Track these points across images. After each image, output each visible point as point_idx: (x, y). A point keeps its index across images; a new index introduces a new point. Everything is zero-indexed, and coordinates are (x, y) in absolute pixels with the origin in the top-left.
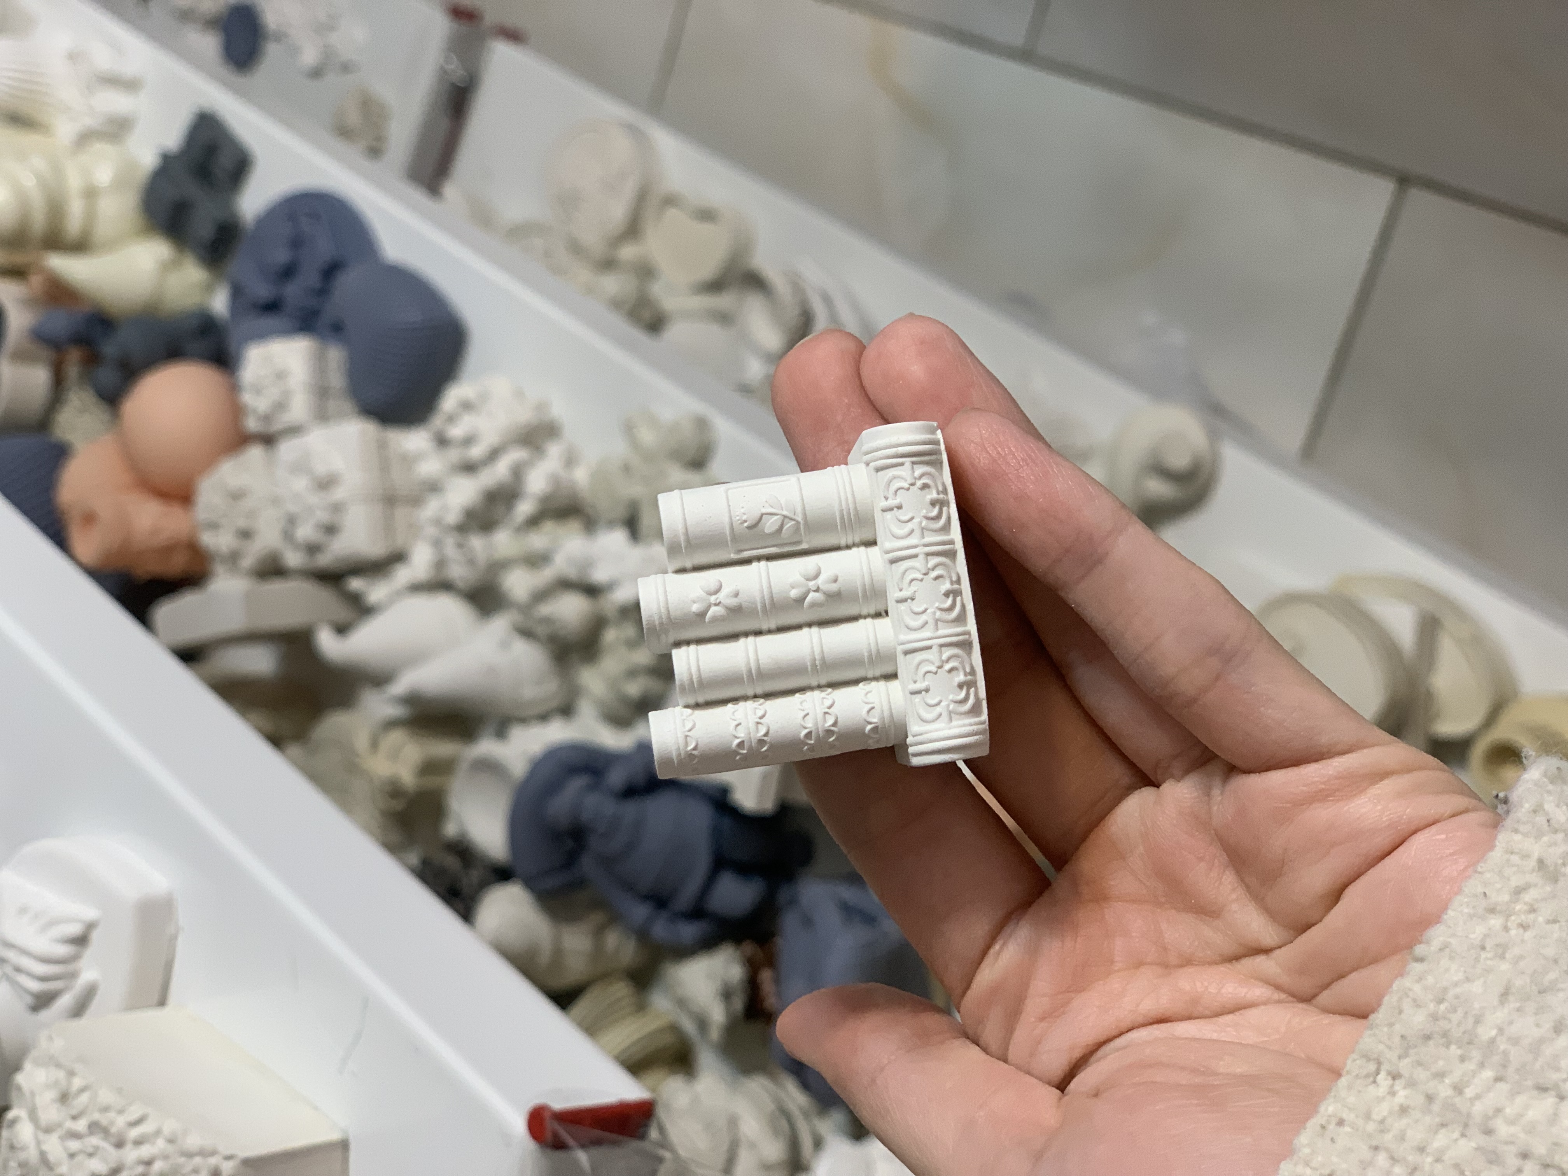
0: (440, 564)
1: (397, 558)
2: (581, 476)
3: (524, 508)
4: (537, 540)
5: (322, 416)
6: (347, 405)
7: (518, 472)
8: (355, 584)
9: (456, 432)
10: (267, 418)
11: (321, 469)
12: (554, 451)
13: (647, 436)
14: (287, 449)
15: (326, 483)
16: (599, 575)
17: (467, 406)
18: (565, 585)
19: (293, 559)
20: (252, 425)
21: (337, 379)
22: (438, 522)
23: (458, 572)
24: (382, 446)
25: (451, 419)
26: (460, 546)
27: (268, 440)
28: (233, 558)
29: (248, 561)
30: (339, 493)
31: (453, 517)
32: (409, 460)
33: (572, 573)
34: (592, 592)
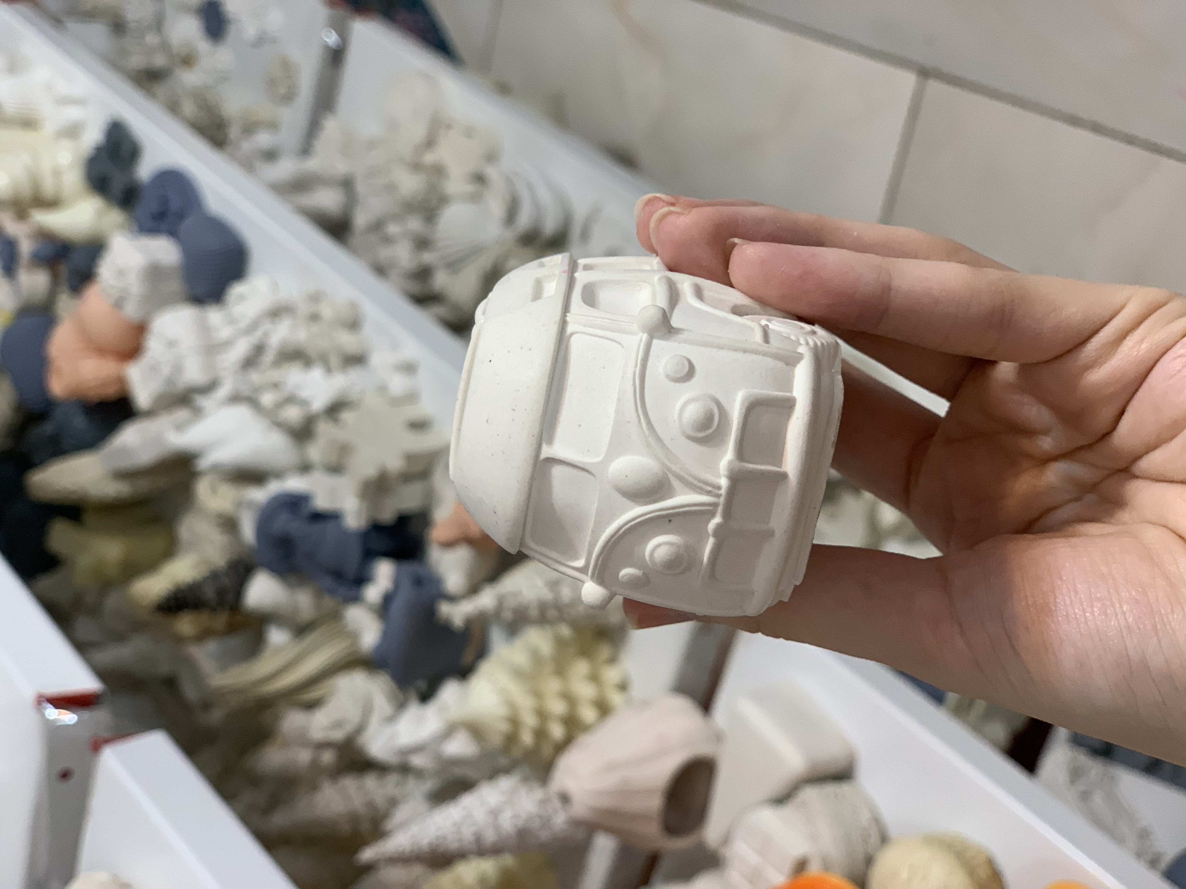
0: (236, 387)
1: (216, 383)
2: (302, 336)
3: (270, 356)
7: (266, 334)
8: (197, 399)
9: (236, 313)
12: (286, 323)
15: (171, 344)
16: (305, 395)
17: (242, 298)
18: (291, 399)
23: (244, 392)
24: (202, 322)
25: (234, 306)
26: (245, 378)
31: (239, 360)
32: (217, 329)
33: (293, 394)
34: (304, 403)
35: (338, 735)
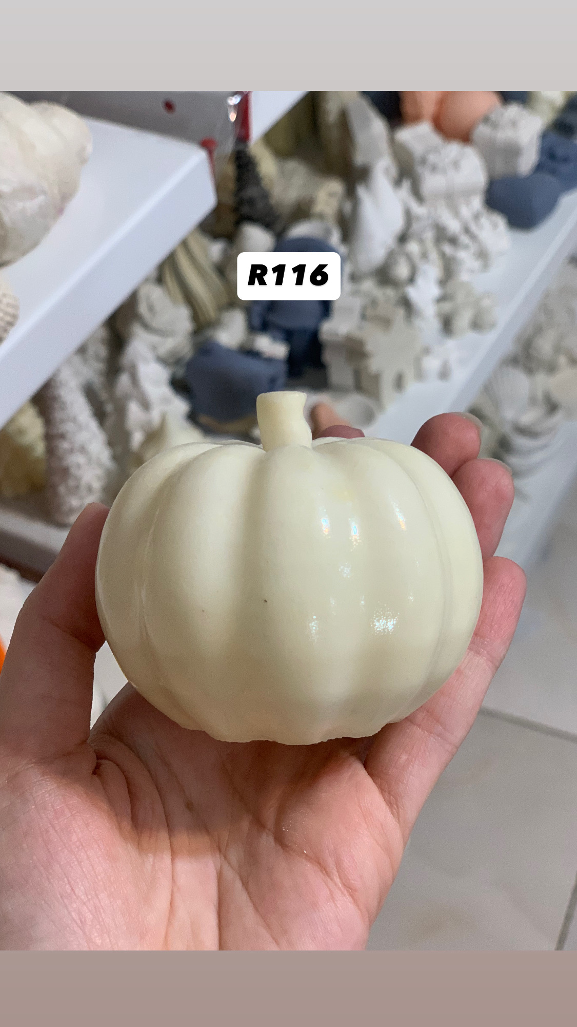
0: (419, 218)
1: (421, 200)
2: (464, 276)
3: (448, 250)
4: (434, 255)
7: (466, 247)
8: (407, 182)
9: (483, 221)
12: (476, 264)
13: (486, 303)
16: (420, 281)
18: (414, 268)
22: (439, 215)
23: (415, 227)
24: (474, 191)
25: (488, 219)
26: (428, 226)
30: (451, 171)
31: (442, 222)
32: (468, 204)
33: (419, 270)
34: (411, 280)
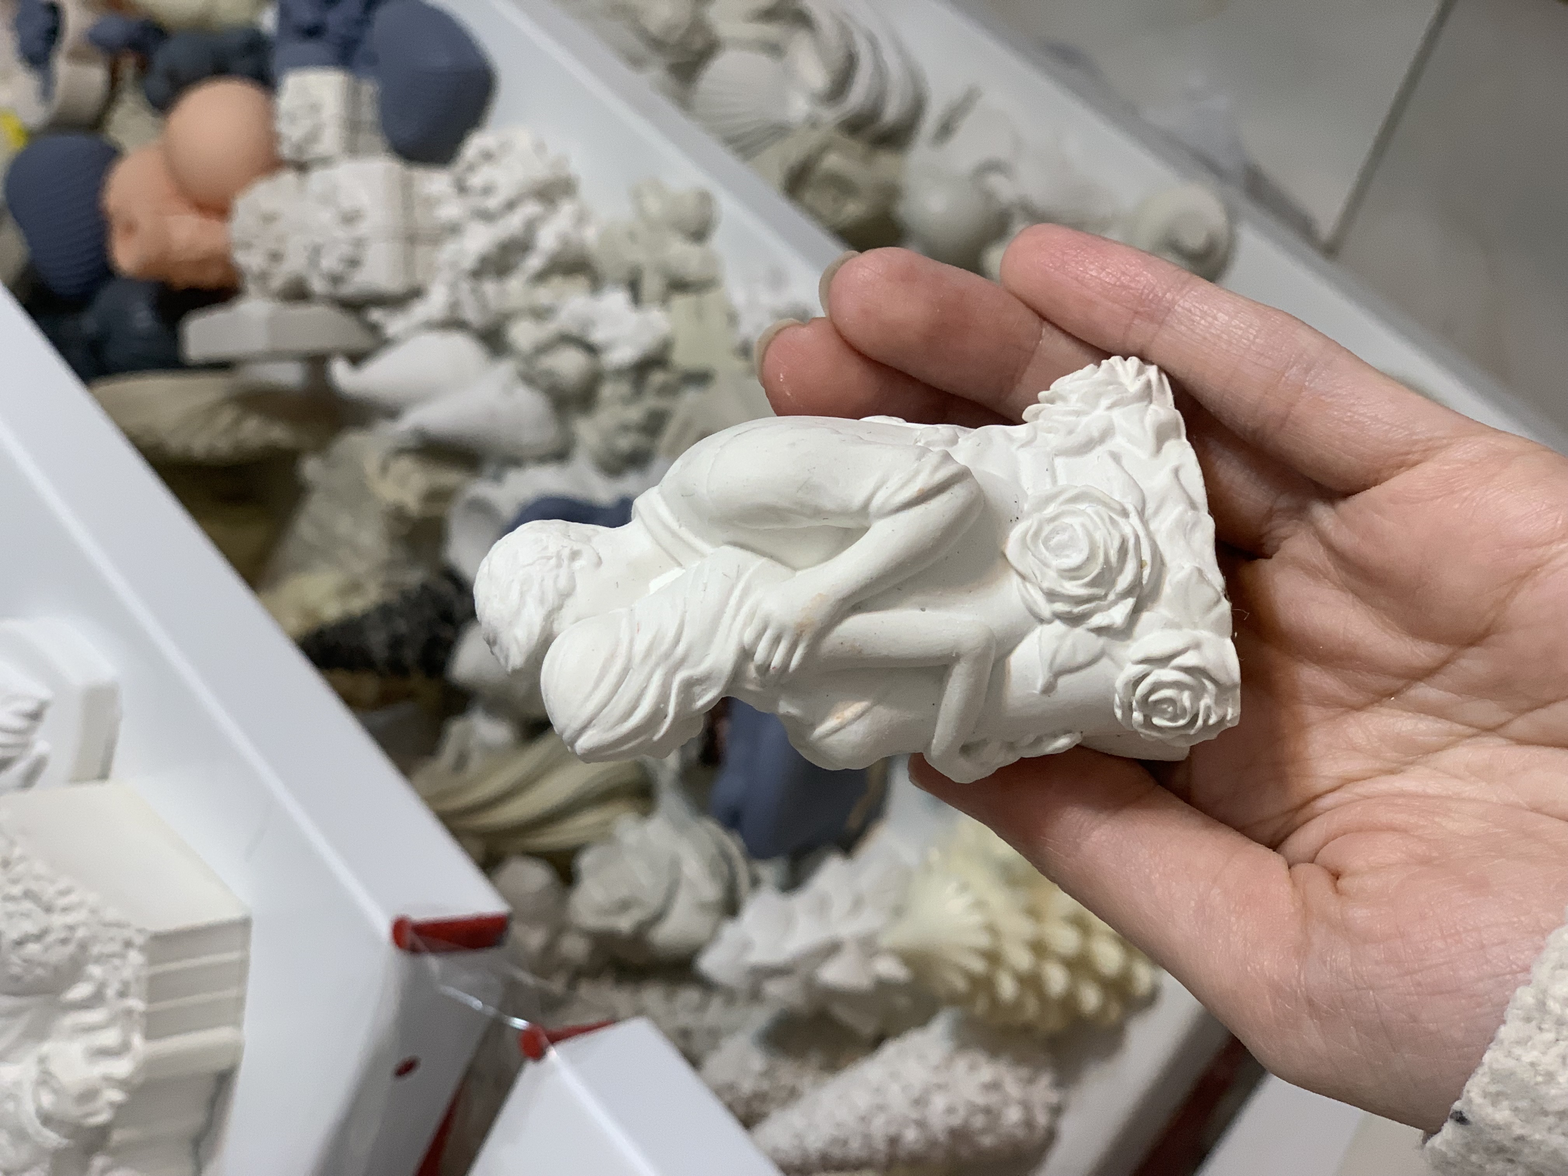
0: (454, 305)
1: (415, 294)
2: (590, 235)
3: (534, 262)
4: (544, 295)
5: (353, 150)
6: (377, 140)
7: (531, 226)
8: (376, 315)
9: (476, 180)
10: (300, 148)
11: (347, 204)
12: (566, 210)
13: (654, 206)
14: (317, 178)
15: (350, 218)
16: (597, 336)
17: (488, 156)
18: (567, 339)
19: (318, 285)
20: (286, 151)
21: (369, 113)
22: (453, 265)
23: (471, 314)
24: (407, 186)
25: (471, 168)
26: (474, 291)
27: (302, 167)
28: (263, 277)
29: (277, 282)
30: (363, 229)
31: (469, 262)
33: (575, 330)
34: (591, 349)
35: (625, 924)
